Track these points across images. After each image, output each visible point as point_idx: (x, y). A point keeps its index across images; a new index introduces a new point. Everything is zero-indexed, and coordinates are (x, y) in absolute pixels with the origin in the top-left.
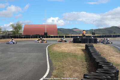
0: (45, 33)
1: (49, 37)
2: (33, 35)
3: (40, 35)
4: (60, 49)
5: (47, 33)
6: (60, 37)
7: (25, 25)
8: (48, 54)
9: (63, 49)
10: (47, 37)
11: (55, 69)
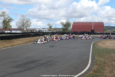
0: (92, 30)
1: (96, 34)
2: (81, 32)
3: (87, 32)
4: (105, 46)
5: (94, 30)
6: (106, 34)
7: (74, 23)
8: (92, 50)
9: (108, 45)
10: (94, 34)
11: (96, 64)
